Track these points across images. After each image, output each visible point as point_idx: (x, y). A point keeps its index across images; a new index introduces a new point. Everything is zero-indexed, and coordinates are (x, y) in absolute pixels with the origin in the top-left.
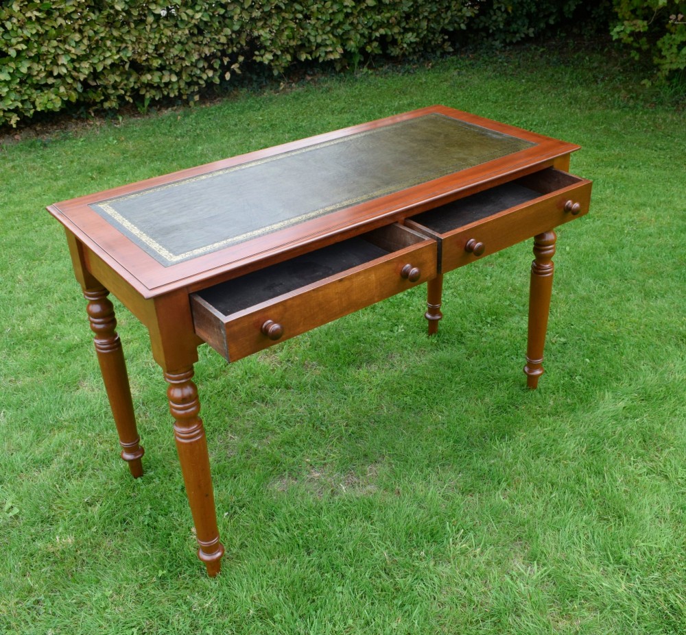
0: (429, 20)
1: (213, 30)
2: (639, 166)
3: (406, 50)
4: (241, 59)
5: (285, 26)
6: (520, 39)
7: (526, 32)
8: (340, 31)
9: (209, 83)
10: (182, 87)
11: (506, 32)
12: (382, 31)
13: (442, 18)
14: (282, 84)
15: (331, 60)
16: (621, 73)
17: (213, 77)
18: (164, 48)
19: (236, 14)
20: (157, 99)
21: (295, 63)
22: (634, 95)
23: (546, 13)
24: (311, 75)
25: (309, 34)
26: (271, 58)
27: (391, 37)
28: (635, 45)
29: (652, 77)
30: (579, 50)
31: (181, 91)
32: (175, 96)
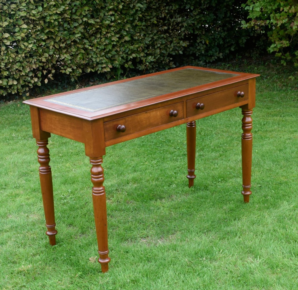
0: (160, 49)
1: (38, 54)
2: (291, 115)
3: (148, 66)
4: (53, 71)
5: (79, 52)
6: (215, 60)
7: (218, 56)
8: (110, 55)
9: (35, 86)
10: (19, 88)
11: (206, 56)
12: (134, 55)
13: (168, 47)
14: (77, 85)
15: (105, 72)
16: (276, 74)
17: (37, 82)
18: (10, 65)
19: (51, 45)
20: (4, 95)
21: (84, 73)
22: (285, 84)
23: (229, 44)
24: (93, 82)
25: (92, 57)
26: (71, 70)
27: (139, 59)
28: (283, 57)
29: (295, 75)
30: (250, 64)
31: (19, 91)
32: (15, 93)
